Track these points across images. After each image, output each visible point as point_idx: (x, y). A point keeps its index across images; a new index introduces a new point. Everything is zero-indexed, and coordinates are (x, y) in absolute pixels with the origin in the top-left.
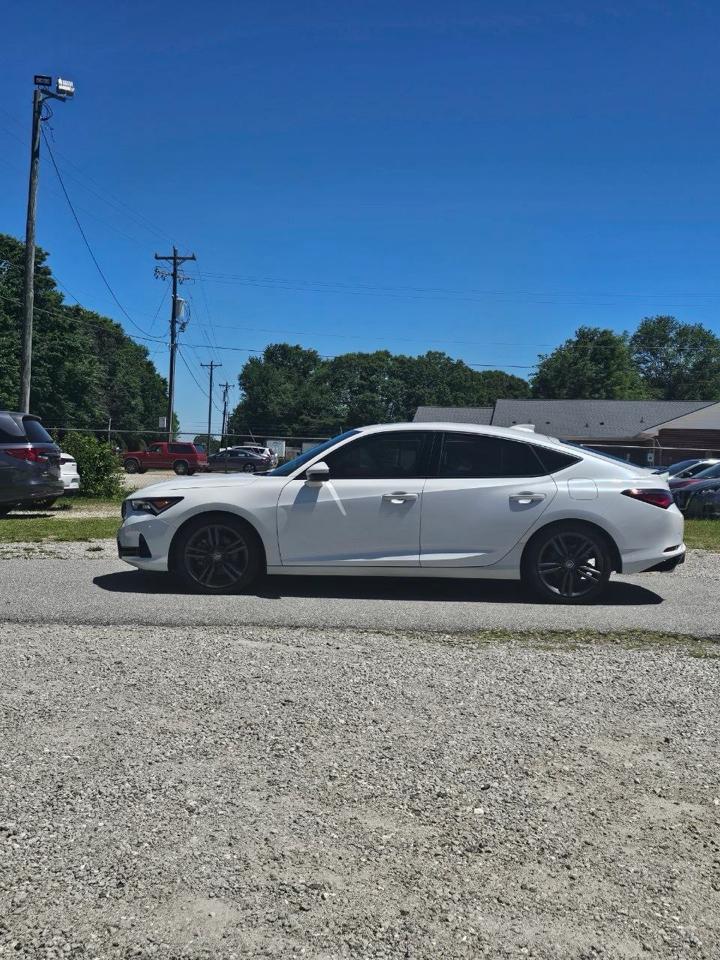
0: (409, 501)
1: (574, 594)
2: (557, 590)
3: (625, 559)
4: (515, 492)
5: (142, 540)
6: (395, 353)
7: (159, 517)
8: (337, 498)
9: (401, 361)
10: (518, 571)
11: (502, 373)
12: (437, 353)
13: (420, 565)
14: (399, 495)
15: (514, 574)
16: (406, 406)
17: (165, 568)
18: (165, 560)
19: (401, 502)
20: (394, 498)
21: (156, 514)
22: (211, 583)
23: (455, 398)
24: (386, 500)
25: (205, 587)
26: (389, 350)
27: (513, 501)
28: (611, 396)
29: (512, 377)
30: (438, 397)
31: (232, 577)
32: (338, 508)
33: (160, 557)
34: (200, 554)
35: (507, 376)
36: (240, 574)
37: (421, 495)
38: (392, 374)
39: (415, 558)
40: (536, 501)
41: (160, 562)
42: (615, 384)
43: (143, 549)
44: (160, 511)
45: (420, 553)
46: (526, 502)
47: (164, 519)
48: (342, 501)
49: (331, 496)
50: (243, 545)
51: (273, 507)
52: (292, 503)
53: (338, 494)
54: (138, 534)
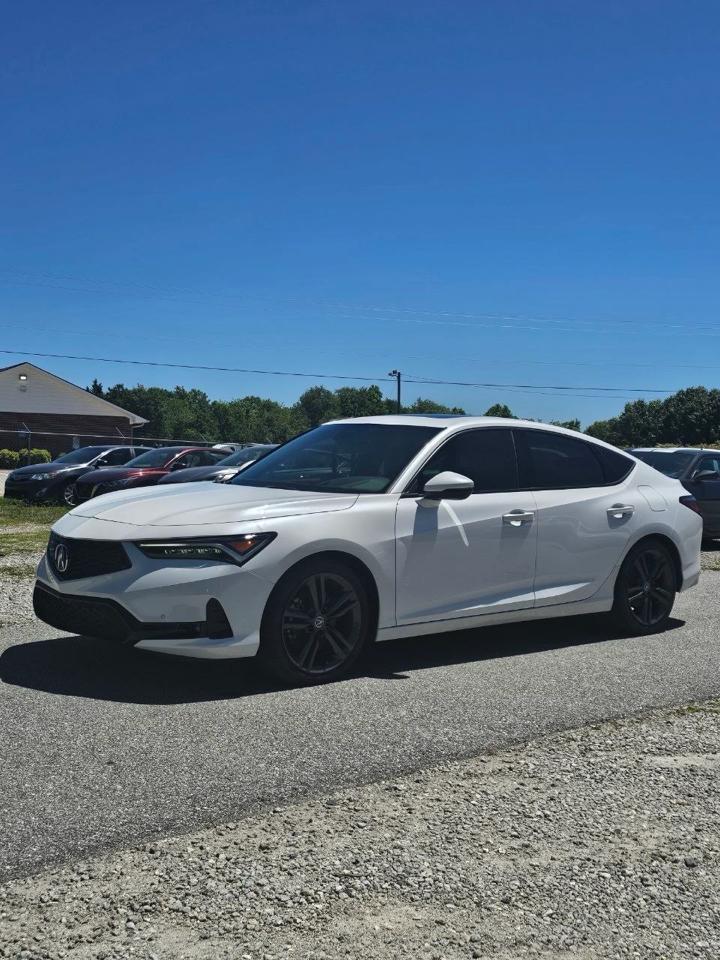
0: (526, 522)
2: (640, 620)
3: (685, 575)
4: (608, 505)
5: (214, 607)
7: (247, 568)
8: (458, 523)
10: (612, 601)
13: (534, 606)
14: (516, 513)
15: (605, 605)
17: (256, 653)
18: (254, 639)
19: (519, 524)
20: (513, 518)
21: (240, 564)
22: (315, 666)
24: (506, 522)
25: (308, 674)
31: (340, 652)
32: (460, 535)
33: (247, 635)
34: (295, 621)
36: (351, 647)
37: (537, 513)
39: (529, 597)
40: (627, 515)
41: (247, 642)
43: (217, 625)
44: (244, 558)
45: (534, 589)
46: (619, 516)
47: (254, 571)
48: (464, 526)
49: (451, 520)
50: (354, 602)
51: (391, 541)
52: (411, 533)
53: (458, 517)
54: (206, 598)
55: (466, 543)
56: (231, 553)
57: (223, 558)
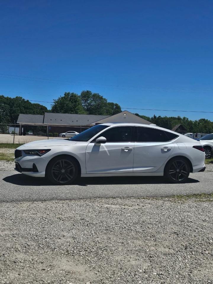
0: (130, 150)
1: (180, 180)
2: (174, 179)
3: (194, 168)
4: (162, 147)
5: (34, 166)
6: (6, 96)
7: (42, 157)
8: (106, 149)
9: (7, 99)
10: (163, 173)
11: (39, 105)
12: (19, 97)
13: (133, 172)
14: (127, 148)
16: (10, 113)
17: (44, 176)
18: (44, 173)
19: (127, 151)
20: (125, 149)
21: (40, 156)
22: (61, 181)
23: (26, 111)
24: (123, 150)
26: (3, 95)
27: (162, 150)
28: (77, 113)
29: (42, 106)
30: (20, 111)
31: (69, 178)
32: (107, 153)
33: (41, 172)
34: (57, 170)
35: (40, 105)
36: (72, 177)
37: (134, 148)
38: (5, 103)
39: (131, 170)
40: (169, 150)
41: (42, 174)
42: (78, 109)
43: (34, 169)
44: (42, 155)
45: (133, 168)
46: (166, 150)
47: (44, 158)
48: (108, 150)
49: (104, 148)
50: (73, 167)
51: (84, 153)
52: (91, 151)
53: (107, 148)
54: (33, 163)
55: (109, 155)
56: (39, 153)
57: (38, 155)
